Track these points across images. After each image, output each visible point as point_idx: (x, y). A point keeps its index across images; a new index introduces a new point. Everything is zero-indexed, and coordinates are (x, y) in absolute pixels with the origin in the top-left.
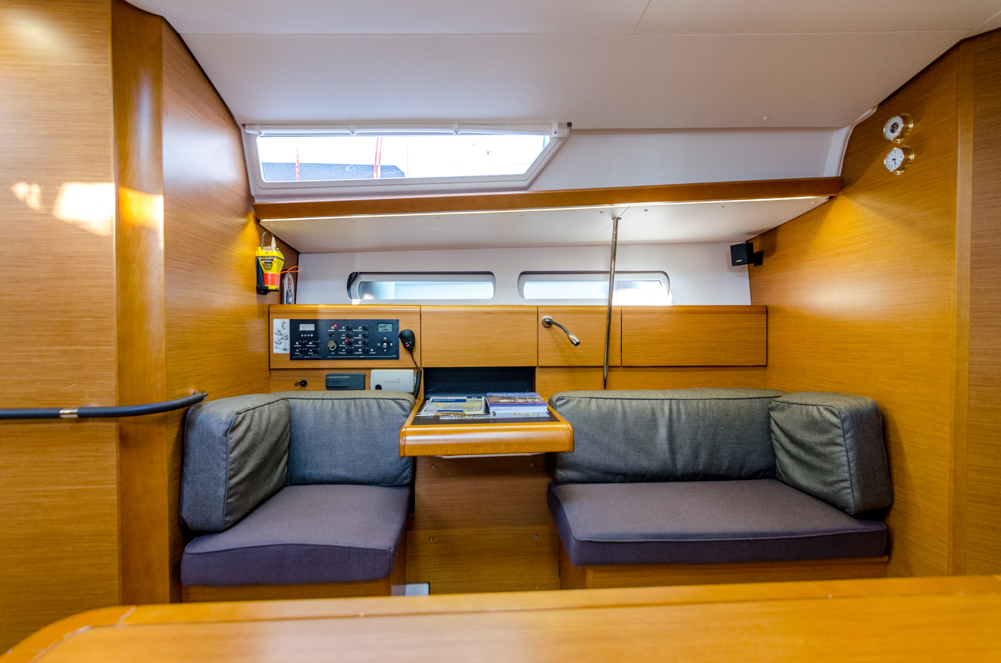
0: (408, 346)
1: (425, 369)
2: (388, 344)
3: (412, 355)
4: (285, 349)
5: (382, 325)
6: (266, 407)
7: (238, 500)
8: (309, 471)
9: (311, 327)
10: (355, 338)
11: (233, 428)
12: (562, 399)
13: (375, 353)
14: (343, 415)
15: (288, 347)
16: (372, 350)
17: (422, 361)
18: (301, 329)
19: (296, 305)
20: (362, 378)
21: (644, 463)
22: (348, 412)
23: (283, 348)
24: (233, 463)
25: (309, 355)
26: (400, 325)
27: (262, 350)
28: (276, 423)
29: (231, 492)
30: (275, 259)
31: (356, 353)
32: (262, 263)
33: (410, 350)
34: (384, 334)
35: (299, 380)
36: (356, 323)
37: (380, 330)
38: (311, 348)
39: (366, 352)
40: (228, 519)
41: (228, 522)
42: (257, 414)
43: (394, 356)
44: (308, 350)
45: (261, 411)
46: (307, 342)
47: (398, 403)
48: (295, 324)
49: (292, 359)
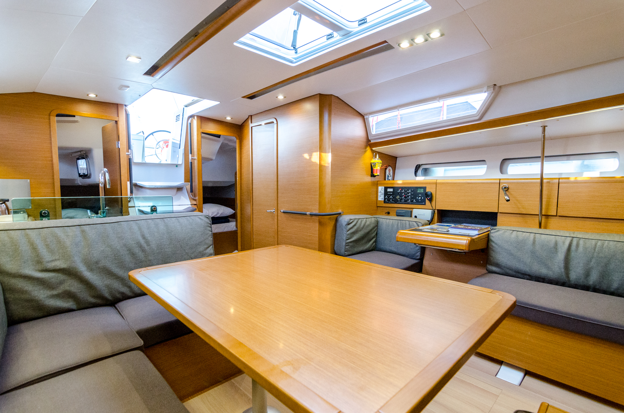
0: (428, 199)
1: (438, 210)
2: (421, 198)
3: (431, 203)
4: (382, 199)
5: (419, 189)
6: (365, 219)
7: (349, 248)
8: (382, 247)
9: (391, 190)
10: (408, 195)
11: (349, 224)
12: (495, 229)
14: (396, 226)
15: (383, 198)
16: (414, 200)
17: (436, 206)
18: (388, 191)
19: (393, 181)
20: (410, 213)
21: (543, 271)
22: (398, 225)
23: (382, 198)
24: (348, 235)
25: (391, 202)
26: (427, 189)
27: (375, 199)
28: (369, 225)
29: (347, 244)
30: (377, 163)
31: (408, 201)
32: (372, 165)
33: (431, 200)
34: (420, 193)
35: (387, 211)
36: (408, 188)
37: (418, 191)
38: (391, 198)
39: (412, 201)
40: (346, 253)
41: (346, 254)
42: (360, 221)
43: (424, 203)
44: (390, 199)
45: (362, 220)
46: (390, 196)
47: (417, 224)
48: (386, 188)
49: (384, 203)
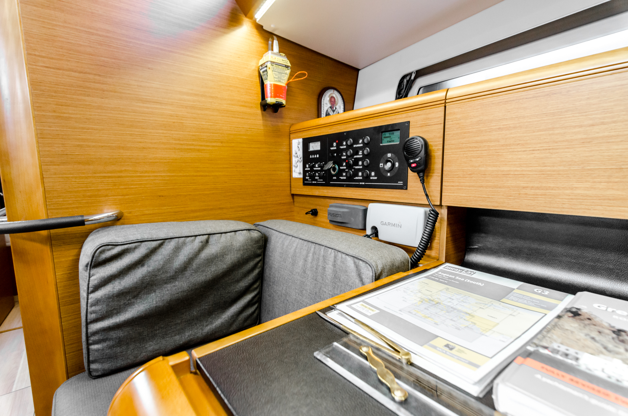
0: (413, 165)
2: (393, 165)
3: (423, 181)
4: (300, 173)
5: (387, 134)
6: (198, 239)
9: (318, 146)
10: (355, 157)
11: (105, 261)
13: (376, 178)
15: (301, 171)
16: (373, 174)
17: (443, 194)
18: (310, 149)
20: (362, 216)
23: (299, 172)
24: (95, 305)
25: (316, 180)
26: (411, 131)
29: (95, 338)
31: (356, 178)
32: (261, 73)
33: (424, 172)
34: (389, 149)
35: (312, 208)
36: (356, 135)
37: (385, 142)
38: (317, 171)
40: (95, 366)
41: (97, 370)
42: (169, 247)
43: (400, 183)
44: (315, 173)
45: (184, 244)
46: (315, 164)
47: (357, 267)
48: (306, 142)
49: (305, 184)
